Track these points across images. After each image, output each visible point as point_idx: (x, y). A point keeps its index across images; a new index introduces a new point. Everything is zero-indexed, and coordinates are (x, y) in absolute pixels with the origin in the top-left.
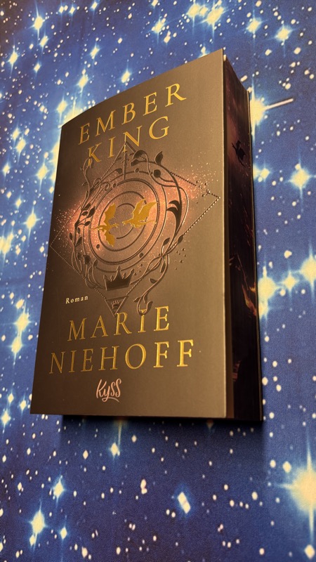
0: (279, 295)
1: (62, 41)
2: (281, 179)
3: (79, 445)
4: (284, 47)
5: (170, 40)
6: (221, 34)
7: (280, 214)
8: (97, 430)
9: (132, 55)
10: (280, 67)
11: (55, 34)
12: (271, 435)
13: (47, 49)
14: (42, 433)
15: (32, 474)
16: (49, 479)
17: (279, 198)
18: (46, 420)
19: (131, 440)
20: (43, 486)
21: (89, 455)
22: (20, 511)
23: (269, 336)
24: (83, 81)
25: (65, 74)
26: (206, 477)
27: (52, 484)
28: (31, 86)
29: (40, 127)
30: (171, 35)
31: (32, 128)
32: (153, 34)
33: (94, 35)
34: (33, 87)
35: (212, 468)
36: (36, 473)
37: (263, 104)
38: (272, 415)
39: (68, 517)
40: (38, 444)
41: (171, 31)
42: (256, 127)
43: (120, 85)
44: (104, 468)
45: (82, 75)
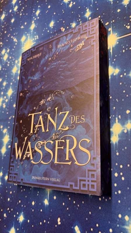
0: (124, 132)
1: (23, 8)
2: (125, 74)
3: (31, 198)
4: (127, 8)
5: (72, 6)
6: (96, 2)
7: (124, 91)
8: (38, 192)
9: (55, 13)
10: (125, 18)
11: (21, 5)
12: (119, 202)
13: (17, 12)
14: (14, 192)
15: (10, 210)
16: (18, 213)
17: (124, 84)
18: (16, 186)
19: (53, 198)
20: (15, 216)
21: (35, 203)
22: (5, 226)
23: (119, 153)
24: (33, 26)
25: (24, 23)
26: (88, 219)
27: (19, 215)
28: (10, 29)
29: (14, 48)
30: (73, 3)
31: (11, 49)
32: (64, 3)
33: (38, 4)
34: (11, 30)
35: (91, 215)
36: (12, 210)
37: (116, 36)
38: (120, 192)
39: (25, 231)
40: (13, 196)
41: (73, 1)
42: (113, 48)
43: (49, 28)
44: (41, 210)
45: (32, 24)
